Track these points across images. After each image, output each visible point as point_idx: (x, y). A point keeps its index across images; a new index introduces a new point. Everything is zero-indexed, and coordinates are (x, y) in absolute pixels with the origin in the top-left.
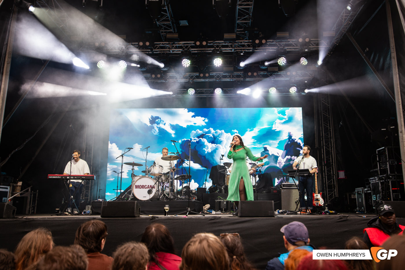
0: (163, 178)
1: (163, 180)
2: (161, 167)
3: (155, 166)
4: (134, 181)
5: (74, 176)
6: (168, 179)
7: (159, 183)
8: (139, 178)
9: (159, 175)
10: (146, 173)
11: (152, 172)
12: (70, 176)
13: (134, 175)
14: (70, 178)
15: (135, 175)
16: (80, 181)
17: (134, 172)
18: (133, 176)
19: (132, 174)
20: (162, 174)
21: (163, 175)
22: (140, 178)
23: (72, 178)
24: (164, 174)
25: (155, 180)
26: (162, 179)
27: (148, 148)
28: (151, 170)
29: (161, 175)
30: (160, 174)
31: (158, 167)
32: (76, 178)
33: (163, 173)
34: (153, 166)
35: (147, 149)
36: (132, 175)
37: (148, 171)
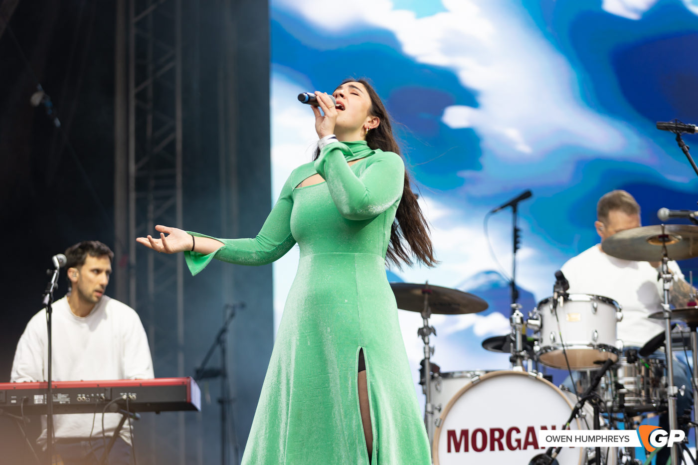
0: (626, 378)
1: (629, 392)
2: (603, 308)
3: (566, 298)
4: (440, 410)
5: (72, 390)
6: (656, 383)
7: (597, 412)
8: (465, 383)
9: (598, 362)
10: (507, 351)
11: (547, 342)
12: (48, 388)
13: (435, 368)
14: (49, 399)
15: (443, 370)
16: (112, 419)
17: (432, 351)
18: (433, 378)
19: (423, 363)
20: (614, 350)
21: (624, 363)
22: (474, 385)
23: (62, 399)
24: (632, 354)
25: (574, 396)
26: (619, 386)
27: (522, 206)
28: (541, 326)
29: (613, 357)
30: (603, 355)
31: (589, 307)
32: (82, 397)
33: (619, 346)
34: (556, 303)
35: (515, 211)
36: (422, 371)
37: (524, 338)
